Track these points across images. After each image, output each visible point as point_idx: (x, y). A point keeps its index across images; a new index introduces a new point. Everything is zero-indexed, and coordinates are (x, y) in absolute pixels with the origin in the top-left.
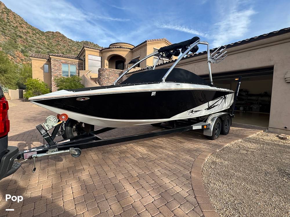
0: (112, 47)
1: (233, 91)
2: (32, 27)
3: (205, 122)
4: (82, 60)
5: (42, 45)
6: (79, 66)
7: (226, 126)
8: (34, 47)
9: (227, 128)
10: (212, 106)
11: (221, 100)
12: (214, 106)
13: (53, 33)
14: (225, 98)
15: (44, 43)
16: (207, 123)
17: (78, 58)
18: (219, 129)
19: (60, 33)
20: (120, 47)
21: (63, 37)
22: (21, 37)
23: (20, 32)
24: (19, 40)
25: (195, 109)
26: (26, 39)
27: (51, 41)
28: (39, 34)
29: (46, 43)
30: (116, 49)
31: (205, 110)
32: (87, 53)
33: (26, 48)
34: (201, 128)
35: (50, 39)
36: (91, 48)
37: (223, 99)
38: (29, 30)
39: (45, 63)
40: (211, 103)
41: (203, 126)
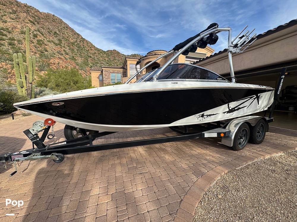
0: (148, 55)
1: (272, 88)
2: (98, 48)
3: (225, 128)
4: (125, 69)
5: (104, 61)
6: (123, 74)
7: (258, 132)
8: (99, 63)
9: (260, 136)
10: (236, 108)
11: (251, 101)
12: (239, 108)
13: (111, 51)
14: (258, 98)
15: (105, 60)
16: (226, 130)
17: (123, 68)
18: (247, 138)
19: (115, 51)
20: (155, 55)
21: (118, 53)
22: (91, 57)
23: (90, 53)
24: (89, 59)
25: (206, 113)
26: (94, 58)
27: (110, 57)
28: (102, 53)
29: (107, 59)
30: (152, 56)
31: (224, 113)
32: (128, 62)
33: (93, 64)
34: (217, 136)
35: (109, 56)
36: (131, 58)
37: (255, 99)
38: (96, 51)
39: (100, 73)
40: (233, 105)
41: (219, 134)
